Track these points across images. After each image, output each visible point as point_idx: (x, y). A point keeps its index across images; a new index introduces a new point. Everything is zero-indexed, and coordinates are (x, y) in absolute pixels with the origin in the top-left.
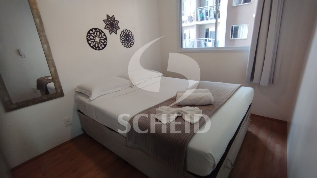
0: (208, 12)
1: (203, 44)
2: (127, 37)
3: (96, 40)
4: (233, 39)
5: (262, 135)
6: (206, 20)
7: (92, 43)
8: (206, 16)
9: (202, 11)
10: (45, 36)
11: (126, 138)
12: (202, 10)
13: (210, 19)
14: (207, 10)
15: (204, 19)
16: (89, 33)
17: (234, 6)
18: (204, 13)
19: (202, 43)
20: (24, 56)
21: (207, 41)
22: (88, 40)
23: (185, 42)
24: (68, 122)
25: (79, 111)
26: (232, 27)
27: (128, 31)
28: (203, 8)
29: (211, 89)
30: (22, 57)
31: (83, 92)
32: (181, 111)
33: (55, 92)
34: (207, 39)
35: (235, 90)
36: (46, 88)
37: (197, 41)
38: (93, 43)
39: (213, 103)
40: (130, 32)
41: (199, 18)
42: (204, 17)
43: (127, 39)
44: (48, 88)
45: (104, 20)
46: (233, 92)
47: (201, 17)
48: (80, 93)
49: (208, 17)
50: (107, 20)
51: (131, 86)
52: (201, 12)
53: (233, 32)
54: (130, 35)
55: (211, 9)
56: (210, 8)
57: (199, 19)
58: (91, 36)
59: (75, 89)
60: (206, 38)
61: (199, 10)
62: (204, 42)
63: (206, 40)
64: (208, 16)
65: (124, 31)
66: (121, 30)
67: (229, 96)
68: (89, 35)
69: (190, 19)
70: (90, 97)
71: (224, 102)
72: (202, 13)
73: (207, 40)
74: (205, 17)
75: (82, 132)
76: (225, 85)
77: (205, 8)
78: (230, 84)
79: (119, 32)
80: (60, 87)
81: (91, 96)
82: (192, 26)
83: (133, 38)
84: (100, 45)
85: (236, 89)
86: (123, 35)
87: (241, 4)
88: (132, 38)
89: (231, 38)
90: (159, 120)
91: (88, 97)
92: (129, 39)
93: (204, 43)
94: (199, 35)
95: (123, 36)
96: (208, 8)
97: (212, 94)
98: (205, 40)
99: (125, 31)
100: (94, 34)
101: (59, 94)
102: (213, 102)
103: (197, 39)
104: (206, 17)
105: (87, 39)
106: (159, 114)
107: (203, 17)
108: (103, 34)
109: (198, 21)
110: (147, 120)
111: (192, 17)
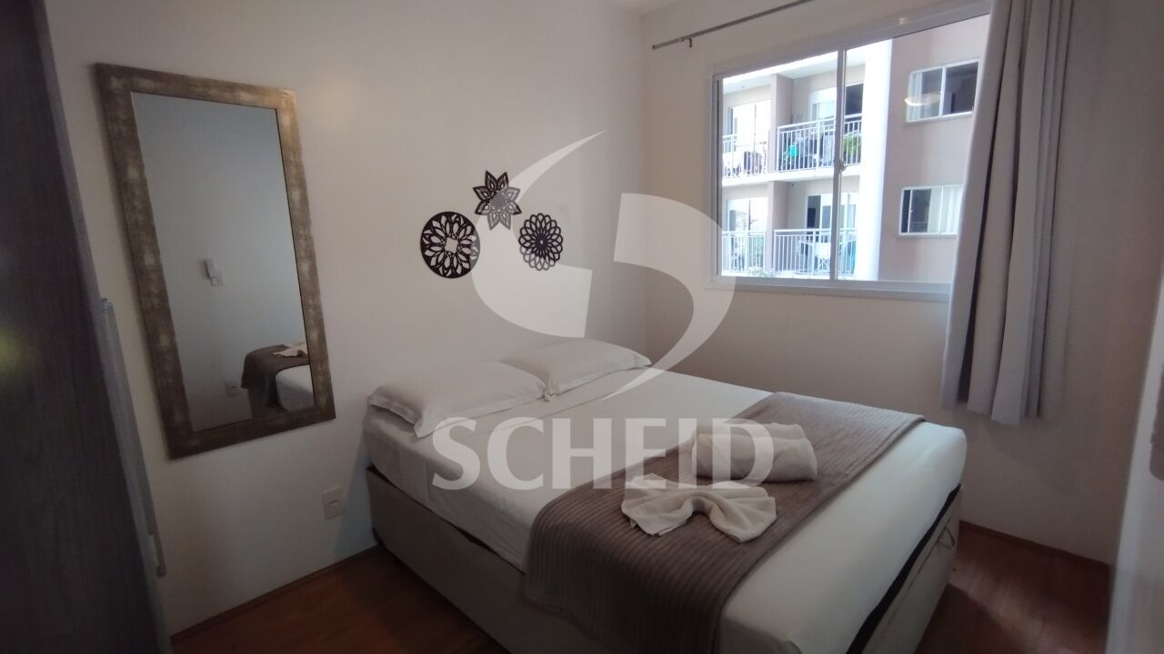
0: (816, 141)
1: (798, 248)
2: (541, 237)
3: (447, 249)
4: (908, 234)
5: (1006, 607)
6: (811, 166)
7: (433, 256)
8: (809, 154)
9: (794, 136)
10: (309, 238)
11: (523, 573)
12: (794, 133)
13: (825, 165)
14: (813, 133)
15: (804, 163)
16: (429, 226)
17: (914, 121)
18: (802, 144)
19: (794, 247)
20: (219, 281)
21: (814, 239)
22: (424, 248)
23: (732, 239)
24: (335, 504)
25: (372, 469)
26: (907, 193)
27: (544, 217)
28: (801, 127)
29: (811, 425)
30: (212, 284)
31: (392, 410)
32: (707, 496)
33: (311, 404)
34: (814, 233)
35: (895, 436)
36: (273, 383)
37: (777, 238)
38: (438, 256)
39: (814, 477)
40: (551, 221)
41: (784, 162)
42: (802, 155)
43: (542, 242)
44: (279, 386)
45: (475, 189)
46: (890, 440)
47: (793, 158)
48: (380, 410)
49: (816, 157)
50: (486, 187)
51: (544, 397)
52: (794, 140)
53: (910, 211)
54: (549, 231)
55: (829, 130)
56: (824, 126)
57: (784, 165)
58: (435, 234)
59: (370, 398)
60: (810, 230)
61: (785, 134)
62: (800, 242)
63: (809, 236)
64: (815, 153)
65: (534, 219)
66: (525, 215)
67: (874, 456)
68: (428, 232)
69: (750, 162)
70: (415, 428)
71: (853, 474)
72: (796, 143)
73: (814, 235)
74: (806, 158)
75: (372, 543)
76: (863, 412)
77: (806, 126)
78: (881, 410)
79: (518, 221)
80: (328, 389)
81: (420, 425)
82: (760, 187)
83: (559, 240)
84: (458, 262)
85: (899, 432)
86: (530, 232)
87: (937, 114)
88: (555, 240)
89: (904, 230)
90: (634, 522)
91: (409, 426)
92: (546, 243)
93: (802, 244)
94: (783, 216)
95: (528, 234)
96: (818, 127)
97: (814, 446)
98: (805, 236)
99: (537, 219)
100: (443, 228)
101: (320, 409)
102: (816, 473)
103: (775, 231)
104: (811, 157)
105: (422, 243)
106: (634, 500)
107: (797, 157)
108: (469, 228)
109: (780, 169)
110: (594, 516)
111: (761, 157)
